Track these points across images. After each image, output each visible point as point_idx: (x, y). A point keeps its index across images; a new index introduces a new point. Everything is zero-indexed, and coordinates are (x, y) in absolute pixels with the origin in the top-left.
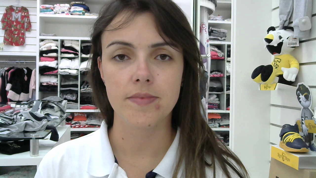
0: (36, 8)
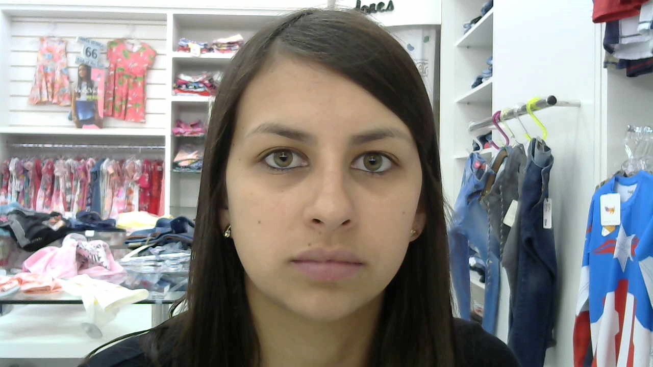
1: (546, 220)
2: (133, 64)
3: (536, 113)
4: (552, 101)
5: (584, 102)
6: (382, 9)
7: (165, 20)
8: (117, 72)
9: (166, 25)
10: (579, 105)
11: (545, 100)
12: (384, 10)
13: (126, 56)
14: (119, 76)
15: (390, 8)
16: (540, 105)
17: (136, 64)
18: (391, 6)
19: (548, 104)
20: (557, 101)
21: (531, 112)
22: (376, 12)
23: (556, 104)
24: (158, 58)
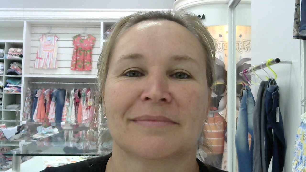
0: (100, 34)
1: (277, 118)
2: (85, 44)
3: (271, 67)
4: (278, 61)
5: (293, 61)
7: (100, 25)
8: (78, 49)
9: (100, 27)
10: (291, 63)
11: (274, 60)
12: (200, 19)
13: (81, 42)
14: (80, 51)
15: (203, 18)
16: (273, 62)
17: (87, 45)
18: (204, 17)
19: (275, 62)
20: (281, 60)
21: (268, 66)
23: (280, 62)
24: (96, 42)
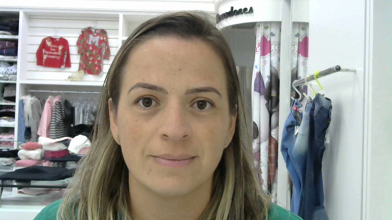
0: (118, 30)
5: (358, 69)
6: (246, 12)
7: (118, 18)
9: (118, 21)
10: (355, 71)
12: (247, 13)
15: (251, 11)
18: (251, 10)
19: (335, 71)
20: (342, 67)
22: (242, 13)
23: (340, 70)
